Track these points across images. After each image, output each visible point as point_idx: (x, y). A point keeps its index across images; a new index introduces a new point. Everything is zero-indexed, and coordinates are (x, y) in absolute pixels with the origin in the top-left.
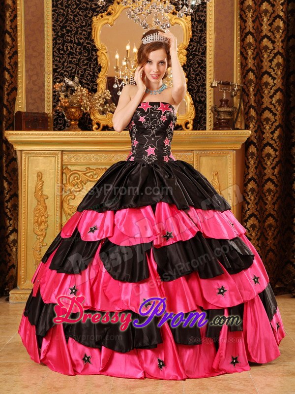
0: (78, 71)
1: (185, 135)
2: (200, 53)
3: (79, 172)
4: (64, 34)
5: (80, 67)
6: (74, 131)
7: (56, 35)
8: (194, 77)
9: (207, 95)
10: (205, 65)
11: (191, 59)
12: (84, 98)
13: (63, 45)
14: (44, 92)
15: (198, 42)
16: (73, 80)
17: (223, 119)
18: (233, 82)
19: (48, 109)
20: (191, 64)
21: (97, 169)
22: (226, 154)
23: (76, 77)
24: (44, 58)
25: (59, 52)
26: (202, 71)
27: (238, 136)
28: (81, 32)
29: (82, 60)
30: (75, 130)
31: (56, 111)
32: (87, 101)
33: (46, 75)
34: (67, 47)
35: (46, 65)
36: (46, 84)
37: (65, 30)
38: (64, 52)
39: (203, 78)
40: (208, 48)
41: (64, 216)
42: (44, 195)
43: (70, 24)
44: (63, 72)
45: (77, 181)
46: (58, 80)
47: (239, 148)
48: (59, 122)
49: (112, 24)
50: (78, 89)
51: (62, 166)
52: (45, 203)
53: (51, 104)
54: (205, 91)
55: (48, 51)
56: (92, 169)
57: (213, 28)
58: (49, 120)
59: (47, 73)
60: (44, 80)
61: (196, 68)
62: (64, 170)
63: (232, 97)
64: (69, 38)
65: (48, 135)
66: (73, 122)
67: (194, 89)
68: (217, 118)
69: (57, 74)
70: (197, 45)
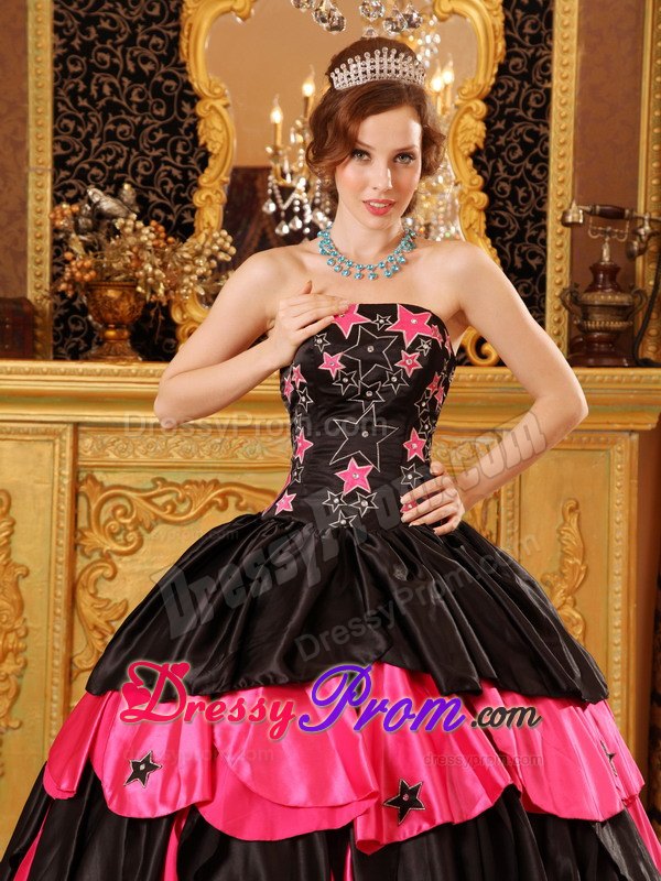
0: (135, 166)
1: (474, 380)
2: (530, 112)
3: (129, 494)
4: (92, 44)
5: (142, 154)
6: (114, 362)
7: (64, 46)
8: (508, 188)
9: (549, 250)
10: (546, 152)
11: (500, 132)
12: (146, 255)
13: (87, 81)
14: (23, 231)
15: (526, 77)
16: (115, 195)
17: (600, 330)
18: (634, 208)
19: (37, 287)
20: (500, 149)
21: (189, 482)
22: (605, 443)
23: (126, 186)
24: (24, 120)
25: (75, 102)
26: (535, 172)
27: (646, 386)
28: (146, 37)
29: (148, 130)
30: (118, 356)
31: (63, 294)
32: (154, 267)
33: (32, 177)
34: (100, 86)
35: (32, 143)
36: (31, 204)
37: (92, 30)
38: (92, 101)
39: (537, 194)
40: (556, 95)
41: (79, 631)
42: (16, 566)
43: (110, 10)
44: (87, 166)
45: (123, 521)
46: (71, 194)
47: (649, 427)
48: (73, 327)
49: (245, 13)
50: (124, 226)
51: (76, 470)
52: (18, 591)
53: (46, 268)
54: (542, 235)
55: (38, 100)
56: (172, 484)
57: (574, 30)
58: (39, 321)
59: (35, 170)
60: (26, 192)
61: (516, 161)
62: (81, 484)
63: (632, 257)
64: (107, 58)
65: (28, 373)
66: (111, 333)
67: (507, 228)
68: (580, 327)
69: (68, 173)
70: (521, 86)
